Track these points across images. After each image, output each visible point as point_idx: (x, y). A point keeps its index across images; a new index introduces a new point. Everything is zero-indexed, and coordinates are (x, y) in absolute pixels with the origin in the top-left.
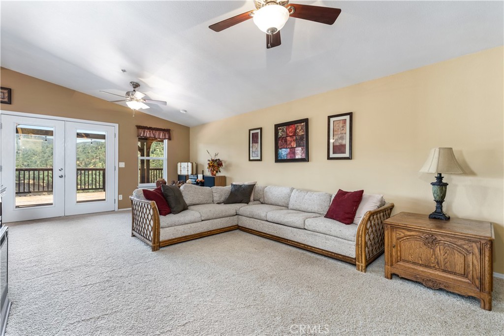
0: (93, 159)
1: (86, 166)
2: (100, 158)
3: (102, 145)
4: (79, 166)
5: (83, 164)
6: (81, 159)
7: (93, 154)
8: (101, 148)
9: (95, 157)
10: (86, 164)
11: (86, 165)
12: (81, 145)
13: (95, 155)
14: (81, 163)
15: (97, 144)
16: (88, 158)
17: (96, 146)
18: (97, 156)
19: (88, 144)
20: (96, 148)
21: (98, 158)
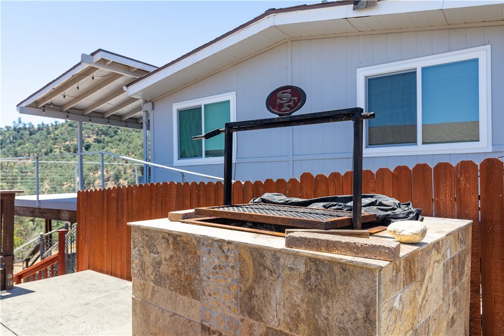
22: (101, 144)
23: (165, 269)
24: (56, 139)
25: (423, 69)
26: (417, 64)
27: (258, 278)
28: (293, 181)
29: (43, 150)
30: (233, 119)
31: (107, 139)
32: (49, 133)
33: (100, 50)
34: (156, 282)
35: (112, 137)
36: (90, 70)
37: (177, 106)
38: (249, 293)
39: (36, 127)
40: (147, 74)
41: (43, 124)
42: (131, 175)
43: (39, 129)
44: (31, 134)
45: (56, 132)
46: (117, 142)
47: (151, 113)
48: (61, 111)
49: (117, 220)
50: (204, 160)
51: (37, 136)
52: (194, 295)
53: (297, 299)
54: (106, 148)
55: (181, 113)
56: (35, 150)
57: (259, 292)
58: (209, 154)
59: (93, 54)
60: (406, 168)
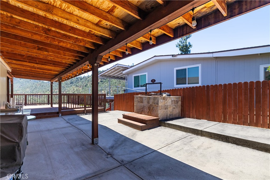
22: (102, 82)
23: (139, 101)
24: (88, 81)
25: (188, 68)
26: (187, 67)
27: (149, 100)
28: (157, 91)
29: (85, 85)
30: (147, 83)
31: (104, 80)
32: (86, 79)
33: (117, 64)
34: (138, 102)
35: (106, 80)
36: (115, 68)
37: (134, 75)
38: (148, 101)
39: (82, 77)
40: (128, 68)
41: (84, 76)
42: (112, 93)
43: (83, 78)
44: (81, 79)
45: (89, 79)
46: (107, 82)
47: (128, 77)
48: (106, 76)
49: (123, 100)
50: (140, 88)
51: (82, 80)
52: (143, 103)
53: (153, 101)
54: (104, 84)
55: (135, 77)
56: (82, 84)
57: (149, 101)
58: (141, 86)
59: (116, 65)
60: (173, 89)
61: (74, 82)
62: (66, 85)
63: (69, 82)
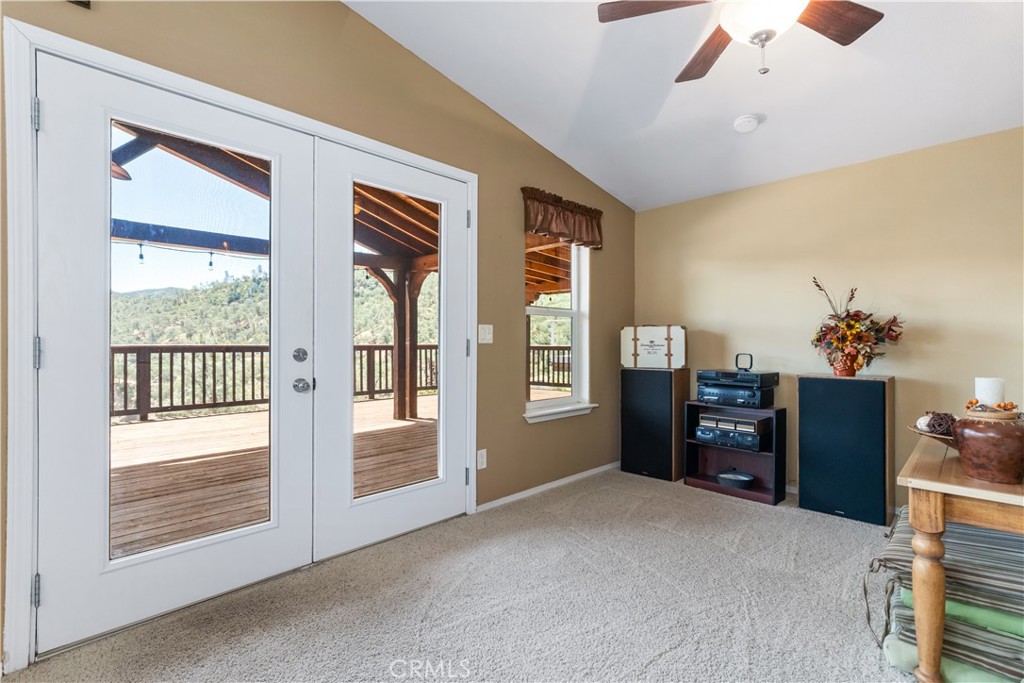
0: (169, 324)
1: (154, 340)
2: (182, 324)
3: (187, 295)
4: (138, 339)
5: (148, 335)
6: (142, 325)
7: (168, 315)
8: (186, 303)
9: (172, 320)
10: (153, 336)
11: (154, 338)
12: (142, 296)
13: (174, 316)
14: (143, 333)
15: (177, 293)
16: (158, 323)
17: (174, 297)
18: (176, 319)
19: (156, 293)
20: (175, 303)
21: (179, 323)
61: (246, 295)
62: (213, 307)
63: (223, 295)
